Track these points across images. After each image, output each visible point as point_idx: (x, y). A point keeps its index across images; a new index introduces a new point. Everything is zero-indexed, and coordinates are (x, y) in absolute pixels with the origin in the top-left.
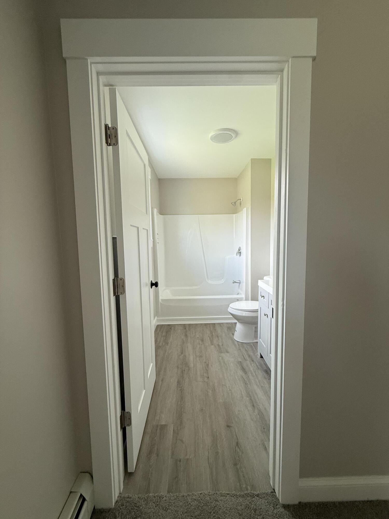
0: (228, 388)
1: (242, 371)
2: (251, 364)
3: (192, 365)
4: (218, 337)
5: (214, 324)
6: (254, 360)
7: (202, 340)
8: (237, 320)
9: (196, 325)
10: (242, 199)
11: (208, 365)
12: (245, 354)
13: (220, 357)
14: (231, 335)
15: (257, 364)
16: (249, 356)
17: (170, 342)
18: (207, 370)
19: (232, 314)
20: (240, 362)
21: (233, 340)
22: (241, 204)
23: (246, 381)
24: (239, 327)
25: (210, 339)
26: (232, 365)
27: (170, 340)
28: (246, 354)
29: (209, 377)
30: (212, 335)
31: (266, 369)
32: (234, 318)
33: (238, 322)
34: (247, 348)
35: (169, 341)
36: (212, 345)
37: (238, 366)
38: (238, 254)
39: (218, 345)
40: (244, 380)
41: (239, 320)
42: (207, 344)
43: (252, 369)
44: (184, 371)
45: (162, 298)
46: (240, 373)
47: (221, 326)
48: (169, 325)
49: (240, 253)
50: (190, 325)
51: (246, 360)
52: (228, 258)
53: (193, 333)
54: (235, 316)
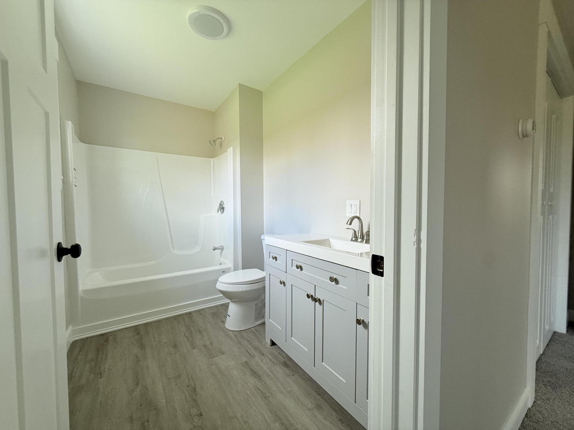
0: (240, 419)
1: (253, 377)
2: (262, 361)
3: (162, 402)
4: (200, 332)
5: (190, 313)
6: (264, 353)
7: (175, 346)
8: (229, 299)
9: (159, 321)
10: (223, 139)
11: (194, 389)
12: (248, 347)
13: (212, 365)
14: (221, 323)
15: (270, 357)
16: (256, 348)
17: (106, 370)
18: (195, 401)
19: (222, 292)
20: (246, 362)
21: (226, 332)
22: (221, 145)
23: (265, 393)
24: (233, 309)
25: (188, 339)
26: (235, 372)
27: (107, 367)
28: (250, 347)
29: (203, 414)
30: (191, 332)
31: (284, 360)
32: (224, 297)
33: (232, 301)
34: (249, 337)
35: (104, 368)
36: (194, 348)
37: (245, 372)
38: (219, 210)
39: (205, 346)
40: (262, 392)
41: (232, 299)
42: (185, 351)
43: (265, 368)
44: (146, 424)
45: (85, 288)
46: (252, 381)
47: (201, 314)
48: (102, 335)
49: (223, 208)
50: (146, 325)
51: (253, 356)
52: (204, 216)
53: (154, 338)
54: (226, 294)
